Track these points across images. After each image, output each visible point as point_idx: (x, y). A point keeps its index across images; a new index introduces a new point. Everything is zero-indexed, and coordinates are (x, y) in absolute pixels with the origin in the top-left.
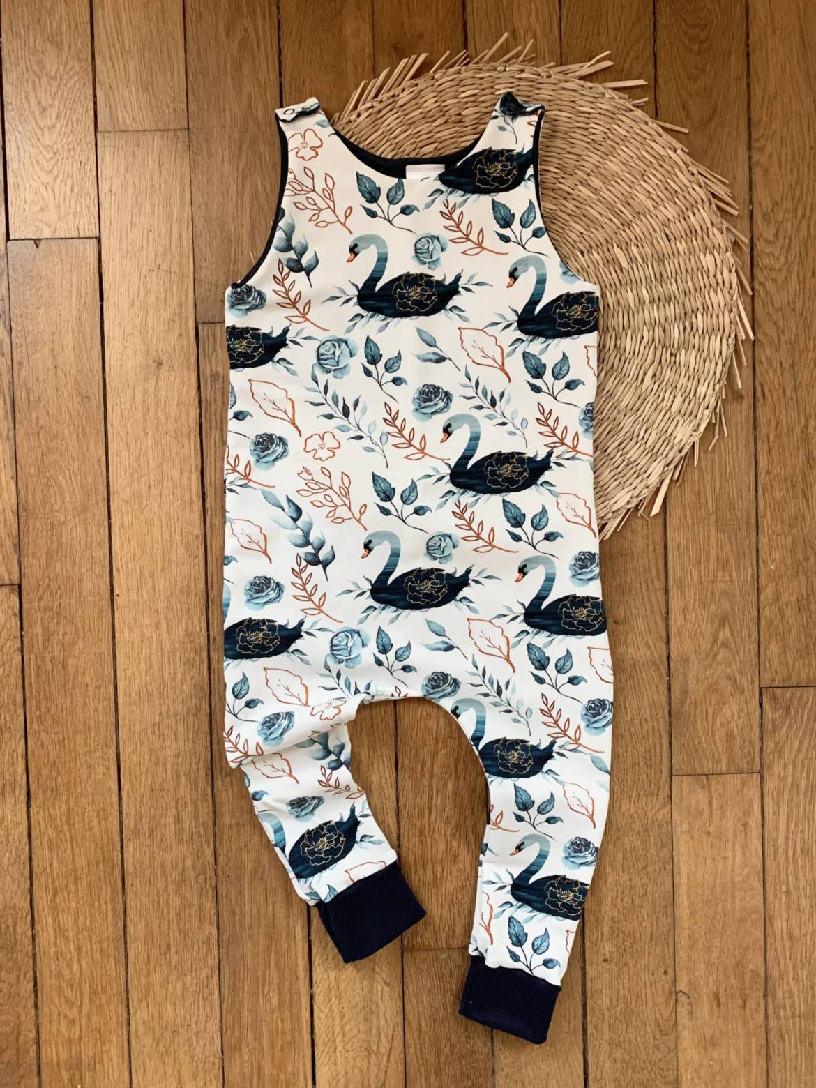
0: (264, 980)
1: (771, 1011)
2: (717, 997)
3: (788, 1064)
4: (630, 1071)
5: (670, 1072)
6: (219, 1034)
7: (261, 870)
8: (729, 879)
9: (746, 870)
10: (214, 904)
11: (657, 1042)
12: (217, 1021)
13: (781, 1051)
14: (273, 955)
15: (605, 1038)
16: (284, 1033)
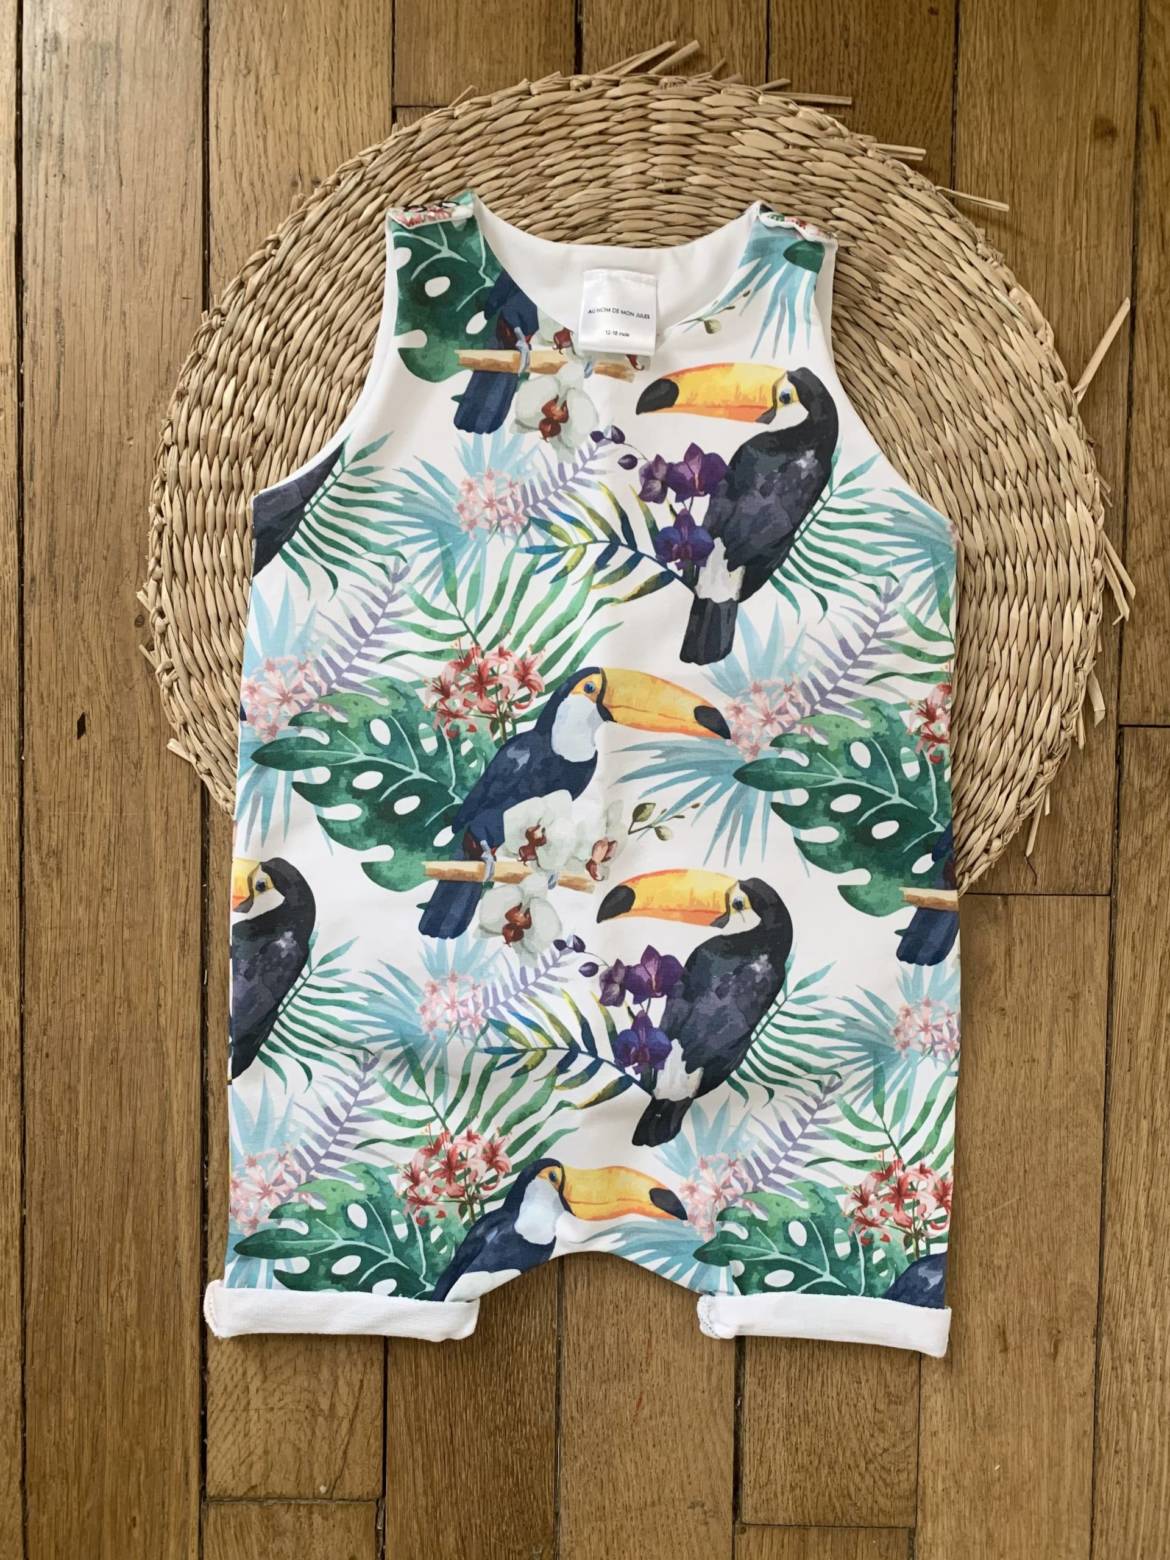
0: (111, 1263)
1: (1106, 1364)
2: (1002, 1334)
3: (1135, 1470)
4: (825, 1471)
5: (904, 1476)
6: (18, 1365)
7: (111, 1046)
8: (1037, 1102)
9: (1072, 1085)
10: (16, 1109)
11: (879, 1417)
12: (15, 1339)
13: (1122, 1445)
14: (129, 1216)
15: (778, 1403)
16: (146, 1368)
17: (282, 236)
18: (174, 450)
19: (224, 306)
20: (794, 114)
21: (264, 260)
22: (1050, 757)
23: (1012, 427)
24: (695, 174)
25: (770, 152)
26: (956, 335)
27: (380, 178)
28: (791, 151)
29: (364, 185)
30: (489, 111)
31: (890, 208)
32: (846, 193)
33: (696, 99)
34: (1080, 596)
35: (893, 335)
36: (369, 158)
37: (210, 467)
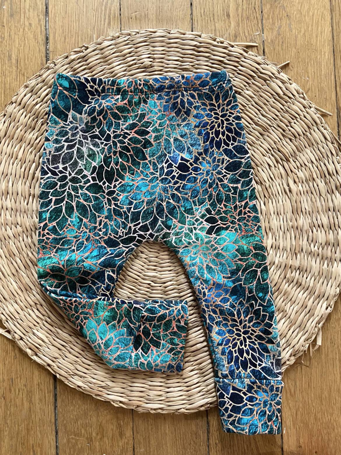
17: (89, 46)
18: (14, 104)
19: (56, 62)
20: (291, 84)
21: (80, 52)
22: (294, 355)
23: (325, 227)
24: (247, 90)
25: (277, 94)
26: (318, 186)
27: (134, 42)
28: (284, 97)
29: (128, 42)
30: (183, 36)
31: (312, 131)
32: (299, 119)
33: (259, 64)
34: (327, 299)
35: (295, 176)
36: (134, 33)
37: (25, 116)
